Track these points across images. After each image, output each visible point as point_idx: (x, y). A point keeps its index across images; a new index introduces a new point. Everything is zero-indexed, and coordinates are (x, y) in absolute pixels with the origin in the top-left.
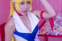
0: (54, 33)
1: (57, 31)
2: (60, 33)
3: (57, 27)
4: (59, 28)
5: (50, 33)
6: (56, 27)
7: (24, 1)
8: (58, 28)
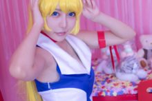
0: (108, 91)
1: (115, 85)
2: (123, 90)
3: (110, 76)
4: (117, 78)
5: (99, 92)
6: (108, 75)
7: (60, 10)
8: (113, 78)
